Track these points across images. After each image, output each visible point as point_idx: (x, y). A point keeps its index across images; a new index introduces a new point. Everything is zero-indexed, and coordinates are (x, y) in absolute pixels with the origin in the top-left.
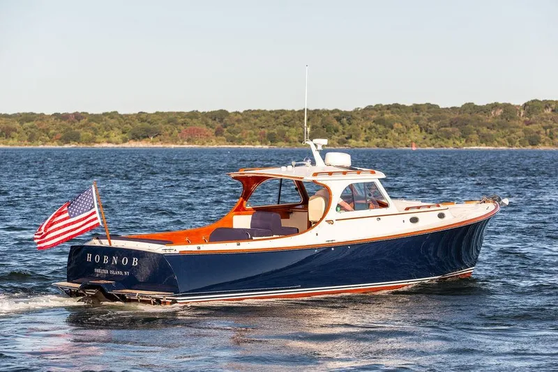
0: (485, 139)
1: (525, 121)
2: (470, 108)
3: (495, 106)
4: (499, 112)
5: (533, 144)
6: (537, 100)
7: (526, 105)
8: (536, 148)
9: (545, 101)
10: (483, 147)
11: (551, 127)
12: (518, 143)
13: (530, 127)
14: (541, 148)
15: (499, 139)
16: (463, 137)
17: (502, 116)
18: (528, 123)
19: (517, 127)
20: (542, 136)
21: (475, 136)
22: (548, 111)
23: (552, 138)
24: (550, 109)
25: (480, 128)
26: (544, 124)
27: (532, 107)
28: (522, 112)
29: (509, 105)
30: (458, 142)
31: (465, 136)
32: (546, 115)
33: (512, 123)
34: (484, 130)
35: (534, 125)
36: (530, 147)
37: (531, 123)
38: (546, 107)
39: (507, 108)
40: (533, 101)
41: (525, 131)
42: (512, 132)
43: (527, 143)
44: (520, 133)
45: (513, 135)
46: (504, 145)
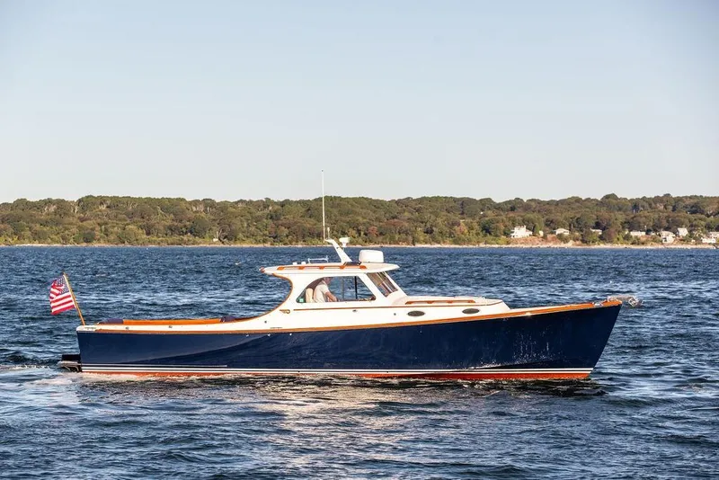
0: (37, 236)
1: (79, 218)
2: (22, 204)
3: (49, 202)
4: (53, 208)
5: (87, 241)
6: (91, 196)
7: (80, 201)
8: (90, 245)
9: (101, 197)
10: (36, 245)
11: (106, 224)
12: (72, 240)
13: (84, 223)
14: (96, 245)
15: (53, 236)
16: (15, 234)
17: (55, 213)
18: (82, 220)
19: (71, 224)
20: (97, 233)
21: (28, 233)
22: (103, 208)
23: (107, 235)
24: (105, 206)
25: (33, 225)
26: (99, 221)
27: (87, 203)
28: (76, 208)
29: (63, 201)
30: (10, 240)
31: (17, 233)
32: (100, 211)
33: (67, 220)
34: (37, 227)
35: (89, 222)
36: (84, 245)
37: (86, 220)
38: (101, 204)
39: (61, 204)
40: (87, 197)
41: (80, 228)
42: (66, 229)
43: (82, 240)
44: (74, 230)
45: (67, 232)
46: (57, 242)
